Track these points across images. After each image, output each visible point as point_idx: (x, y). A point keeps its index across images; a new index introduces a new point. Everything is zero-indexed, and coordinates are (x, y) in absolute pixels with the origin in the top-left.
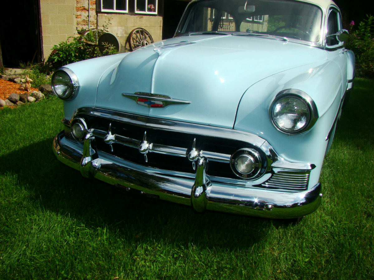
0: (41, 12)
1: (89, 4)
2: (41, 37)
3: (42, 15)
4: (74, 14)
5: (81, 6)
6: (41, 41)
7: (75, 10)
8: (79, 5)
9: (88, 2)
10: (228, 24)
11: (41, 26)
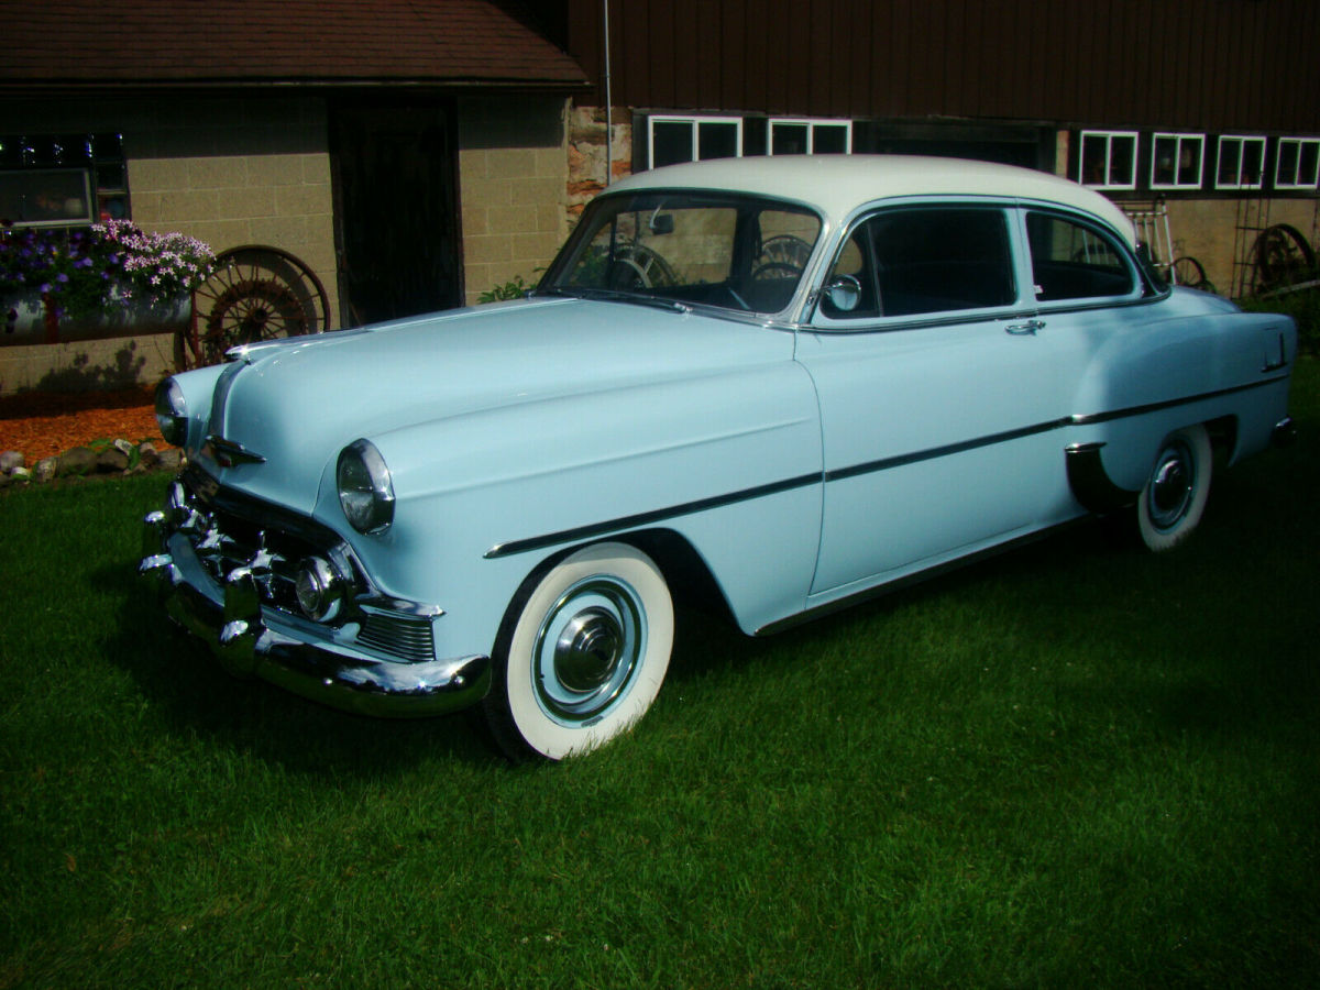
0: (463, 200)
1: (608, 173)
2: (460, 268)
3: (464, 209)
4: (560, 203)
5: (585, 178)
6: (461, 280)
7: (565, 191)
8: (577, 177)
9: (605, 165)
10: (1150, 207)
11: (461, 241)
